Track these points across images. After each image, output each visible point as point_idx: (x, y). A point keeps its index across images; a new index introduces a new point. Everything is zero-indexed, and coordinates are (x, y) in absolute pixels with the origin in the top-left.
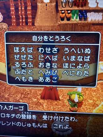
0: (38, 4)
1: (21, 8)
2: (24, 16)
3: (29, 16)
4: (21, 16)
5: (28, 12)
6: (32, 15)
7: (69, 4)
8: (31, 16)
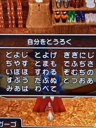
0: (29, 4)
1: (10, 8)
2: (14, 18)
3: (19, 18)
4: (10, 18)
5: (18, 13)
6: (23, 16)
7: (64, 4)
8: (22, 18)
